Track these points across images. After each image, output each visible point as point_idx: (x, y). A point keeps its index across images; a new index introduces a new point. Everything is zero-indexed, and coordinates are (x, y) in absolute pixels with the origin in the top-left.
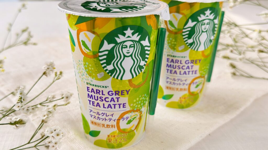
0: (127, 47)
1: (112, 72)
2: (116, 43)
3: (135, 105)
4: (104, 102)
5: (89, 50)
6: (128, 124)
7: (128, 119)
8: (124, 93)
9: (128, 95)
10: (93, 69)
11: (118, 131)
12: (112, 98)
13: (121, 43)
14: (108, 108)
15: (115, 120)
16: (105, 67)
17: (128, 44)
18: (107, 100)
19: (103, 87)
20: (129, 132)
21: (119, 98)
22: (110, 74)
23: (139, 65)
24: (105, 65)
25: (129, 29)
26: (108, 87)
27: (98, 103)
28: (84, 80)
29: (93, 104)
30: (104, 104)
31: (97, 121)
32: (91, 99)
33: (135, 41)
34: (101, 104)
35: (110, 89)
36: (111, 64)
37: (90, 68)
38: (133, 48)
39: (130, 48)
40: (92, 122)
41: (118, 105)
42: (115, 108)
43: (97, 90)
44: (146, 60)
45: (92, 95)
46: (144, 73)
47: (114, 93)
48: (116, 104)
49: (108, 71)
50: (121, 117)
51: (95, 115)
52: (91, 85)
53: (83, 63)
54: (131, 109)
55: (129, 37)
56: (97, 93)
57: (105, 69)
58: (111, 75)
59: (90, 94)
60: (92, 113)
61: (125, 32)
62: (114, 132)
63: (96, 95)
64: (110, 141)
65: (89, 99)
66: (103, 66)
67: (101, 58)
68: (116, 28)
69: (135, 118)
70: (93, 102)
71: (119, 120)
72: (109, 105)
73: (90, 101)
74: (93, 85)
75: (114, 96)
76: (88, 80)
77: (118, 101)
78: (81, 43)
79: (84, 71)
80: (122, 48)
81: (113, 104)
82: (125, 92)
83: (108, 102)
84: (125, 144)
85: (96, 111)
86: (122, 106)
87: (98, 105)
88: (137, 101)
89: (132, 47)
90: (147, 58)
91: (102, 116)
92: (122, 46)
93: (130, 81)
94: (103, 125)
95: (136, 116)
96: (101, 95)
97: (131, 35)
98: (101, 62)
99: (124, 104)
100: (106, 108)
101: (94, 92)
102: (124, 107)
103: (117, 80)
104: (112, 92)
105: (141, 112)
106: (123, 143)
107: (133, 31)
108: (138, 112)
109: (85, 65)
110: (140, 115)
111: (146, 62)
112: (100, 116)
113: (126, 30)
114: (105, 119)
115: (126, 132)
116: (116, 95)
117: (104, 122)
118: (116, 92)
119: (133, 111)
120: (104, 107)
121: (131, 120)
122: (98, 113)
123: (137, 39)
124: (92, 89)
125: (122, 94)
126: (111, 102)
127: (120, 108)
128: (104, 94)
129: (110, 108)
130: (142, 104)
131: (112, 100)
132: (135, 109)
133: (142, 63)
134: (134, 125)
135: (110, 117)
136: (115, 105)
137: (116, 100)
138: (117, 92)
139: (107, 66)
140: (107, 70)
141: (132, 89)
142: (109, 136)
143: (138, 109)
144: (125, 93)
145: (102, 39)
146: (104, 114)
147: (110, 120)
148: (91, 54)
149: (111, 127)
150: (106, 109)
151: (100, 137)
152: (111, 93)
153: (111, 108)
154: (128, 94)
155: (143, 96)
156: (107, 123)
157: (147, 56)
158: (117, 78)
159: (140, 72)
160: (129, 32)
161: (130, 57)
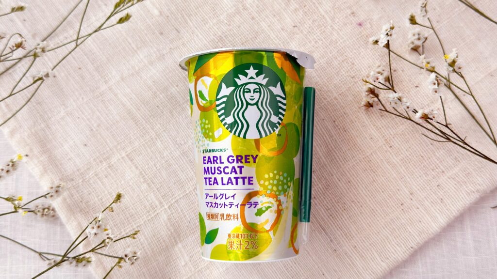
0: (250, 91)
2: (237, 86)
3: (267, 183)
4: (223, 175)
5: (206, 100)
6: (258, 217)
7: (258, 207)
8: (249, 159)
9: (255, 164)
10: (209, 126)
11: (242, 227)
12: (233, 168)
13: (242, 85)
14: (228, 184)
15: (237, 205)
16: (224, 119)
17: (252, 87)
18: (227, 170)
19: (221, 150)
21: (243, 167)
22: (229, 129)
24: (224, 116)
25: (252, 67)
26: (227, 149)
27: (215, 179)
28: (201, 147)
29: (209, 182)
30: (222, 179)
31: (215, 211)
32: (207, 175)
33: (261, 85)
34: (219, 178)
35: (230, 152)
36: (230, 115)
37: (206, 127)
38: (259, 93)
39: (254, 93)
40: (209, 216)
41: (242, 180)
42: (237, 184)
43: (214, 157)
45: (208, 169)
46: (280, 135)
47: (235, 158)
48: (239, 178)
49: (227, 126)
50: (247, 201)
51: (212, 200)
52: (207, 151)
53: (199, 123)
54: (262, 189)
55: (252, 78)
56: (214, 161)
57: (224, 122)
58: (231, 131)
59: (206, 166)
60: (208, 199)
61: (247, 71)
62: (236, 229)
63: (213, 166)
64: (231, 246)
65: (205, 175)
66: (221, 118)
67: (218, 108)
68: (235, 66)
69: (269, 207)
70: (209, 179)
71: (243, 206)
72: (230, 179)
73: (206, 178)
74: (210, 151)
75: (235, 165)
76: (204, 145)
77: (241, 173)
78: (198, 95)
79: (200, 134)
80: (244, 92)
81: (235, 178)
82: (251, 158)
83: (228, 173)
84: (255, 254)
85: (213, 193)
86: (246, 180)
87: (215, 181)
88: (270, 178)
89: (257, 92)
90: (283, 115)
91: (221, 199)
92: (244, 89)
94: (222, 217)
95: (270, 205)
96: (219, 165)
97: (255, 76)
98: (220, 113)
99: (249, 178)
100: (225, 184)
101: (211, 161)
102: (249, 184)
104: (233, 157)
105: (280, 203)
106: (251, 250)
107: (257, 71)
108: (273, 198)
110: (278, 206)
111: (281, 119)
112: (218, 201)
113: (249, 69)
114: (225, 205)
115: (256, 231)
116: (237, 162)
117: (222, 211)
118: (237, 156)
120: (223, 184)
121: (264, 209)
122: (215, 197)
123: (264, 82)
124: (209, 158)
125: (246, 162)
127: (244, 184)
128: (222, 161)
129: (230, 185)
130: (280, 188)
131: (233, 170)
132: (268, 192)
133: (274, 119)
134: (267, 221)
135: (231, 200)
136: (237, 179)
137: (238, 170)
138: (239, 158)
139: (226, 119)
140: (225, 124)
142: (229, 236)
143: (274, 193)
144: (251, 160)
145: (220, 82)
146: (223, 195)
147: (231, 205)
148: (208, 105)
149: (232, 218)
150: (226, 187)
151: (217, 241)
152: (232, 160)
153: (232, 184)
154: (255, 162)
155: (281, 174)
156: (227, 210)
157: (281, 111)
158: (239, 136)
159: (272, 131)
160: (252, 72)
161: (255, 106)
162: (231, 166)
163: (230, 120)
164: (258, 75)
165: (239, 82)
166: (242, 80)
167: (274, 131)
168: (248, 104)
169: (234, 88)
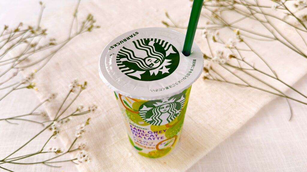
0: (164, 108)
1: (151, 122)
2: (154, 107)
3: (171, 135)
4: (145, 136)
5: (131, 108)
6: (166, 146)
7: (165, 144)
11: (157, 150)
13: (158, 106)
15: (154, 145)
17: (165, 106)
19: (144, 129)
20: (166, 149)
21: (158, 134)
23: (175, 114)
24: (145, 118)
26: (148, 129)
28: (128, 120)
31: (140, 144)
32: (134, 132)
33: (171, 103)
34: (142, 136)
35: (150, 130)
36: (150, 118)
37: (132, 117)
38: (169, 107)
39: (166, 108)
40: (136, 143)
41: (157, 138)
44: (181, 108)
45: (134, 130)
49: (147, 121)
50: (160, 143)
51: (138, 140)
52: (133, 125)
54: (168, 138)
55: (165, 102)
56: (139, 130)
57: (145, 120)
58: (150, 124)
60: (135, 139)
61: (162, 100)
62: (153, 151)
63: (138, 132)
64: (151, 155)
65: (132, 131)
66: (143, 118)
67: (141, 114)
70: (135, 134)
71: (157, 145)
72: (149, 138)
74: (135, 126)
76: (131, 122)
77: (156, 136)
78: (123, 102)
79: (127, 116)
81: (152, 138)
82: (163, 131)
87: (140, 136)
88: (172, 133)
92: (160, 108)
93: (167, 125)
94: (145, 147)
95: (172, 140)
96: (142, 133)
98: (142, 116)
99: (161, 137)
101: (136, 129)
102: (161, 139)
103: (156, 126)
104: (151, 132)
105: (176, 136)
106: (161, 155)
107: (169, 98)
108: (173, 137)
109: (127, 113)
112: (142, 142)
114: (146, 144)
115: (164, 150)
118: (154, 132)
119: (170, 138)
120: (145, 139)
121: (168, 143)
122: (140, 140)
123: (173, 101)
125: (160, 133)
128: (144, 132)
129: (150, 140)
130: (177, 132)
131: (152, 135)
133: (178, 112)
134: (170, 145)
135: (151, 144)
136: (154, 138)
138: (156, 132)
139: (147, 119)
141: (168, 128)
142: (150, 152)
145: (141, 104)
146: (145, 142)
148: (132, 110)
149: (151, 148)
150: (147, 140)
151: (142, 151)
154: (165, 132)
155: (178, 127)
156: (148, 146)
157: (181, 106)
159: (176, 117)
160: (165, 100)
161: (167, 113)
162: (150, 135)
164: (169, 100)
166: (158, 104)
168: (162, 113)
169: (152, 108)
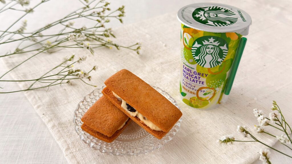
0: (209, 48)
2: (203, 45)
3: (210, 84)
4: (191, 77)
5: (187, 44)
6: (204, 96)
7: (205, 92)
9: (206, 78)
10: (187, 56)
11: (197, 98)
12: (196, 76)
13: (206, 45)
15: (195, 90)
16: (194, 57)
17: (210, 46)
18: (193, 76)
19: (191, 68)
20: (204, 100)
21: (200, 77)
22: (196, 62)
23: (217, 60)
24: (194, 55)
25: (212, 38)
27: (187, 77)
28: (183, 60)
29: (185, 76)
30: (190, 78)
31: (186, 87)
32: (184, 73)
33: (216, 46)
34: (189, 77)
35: (195, 70)
36: (197, 56)
37: (186, 55)
38: (213, 50)
39: (211, 49)
40: (183, 87)
41: (199, 82)
42: (197, 83)
43: (188, 69)
44: (223, 58)
45: (185, 71)
46: (221, 66)
47: (197, 73)
49: (195, 60)
50: (200, 89)
51: (185, 83)
52: (185, 64)
53: (183, 50)
54: (208, 86)
55: (211, 42)
56: (188, 70)
57: (194, 58)
58: (197, 63)
59: (184, 70)
60: (184, 81)
61: (209, 39)
62: (194, 97)
63: (187, 72)
64: (191, 102)
65: (183, 72)
66: (193, 56)
67: (192, 51)
68: (204, 36)
69: (210, 93)
70: (185, 75)
71: (198, 91)
72: (194, 80)
73: (184, 74)
74: (186, 65)
75: (197, 75)
76: (184, 61)
77: (199, 79)
78: (184, 39)
79: (183, 55)
80: (206, 48)
83: (193, 78)
84: (201, 107)
85: (186, 81)
86: (201, 83)
87: (187, 78)
88: (212, 83)
89: (213, 49)
90: (225, 57)
92: (206, 47)
93: (209, 69)
94: (189, 91)
95: (211, 92)
96: (190, 73)
97: (213, 42)
98: (193, 53)
99: (202, 82)
101: (186, 69)
102: (202, 84)
105: (215, 91)
106: (199, 106)
108: (212, 89)
109: (184, 52)
110: (214, 92)
111: (223, 59)
112: (188, 85)
113: (210, 38)
115: (202, 100)
116: (198, 75)
117: (189, 89)
118: (198, 73)
119: (209, 88)
120: (190, 80)
121: (207, 93)
122: (187, 83)
123: (217, 45)
124: (186, 67)
125: (202, 76)
126: (195, 78)
127: (200, 83)
128: (191, 72)
129: (193, 82)
130: (217, 85)
131: (196, 77)
132: (211, 87)
133: (220, 60)
134: (208, 97)
135: (193, 87)
136: (197, 81)
137: (198, 78)
138: (199, 74)
141: (209, 74)
142: (191, 98)
143: (213, 88)
144: (205, 75)
145: (195, 40)
146: (190, 84)
147: (193, 89)
148: (188, 47)
149: (193, 93)
150: (191, 82)
151: (186, 97)
153: (195, 82)
154: (206, 76)
155: (218, 80)
156: (191, 90)
157: (224, 56)
158: (201, 65)
159: (217, 65)
160: (212, 40)
161: (211, 55)
162: (195, 75)
163: (197, 58)
164: (214, 41)
165: (204, 43)
166: (206, 43)
167: (218, 65)
168: (207, 53)
169: (201, 45)
